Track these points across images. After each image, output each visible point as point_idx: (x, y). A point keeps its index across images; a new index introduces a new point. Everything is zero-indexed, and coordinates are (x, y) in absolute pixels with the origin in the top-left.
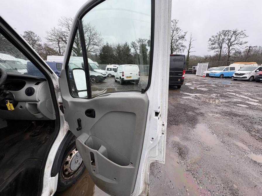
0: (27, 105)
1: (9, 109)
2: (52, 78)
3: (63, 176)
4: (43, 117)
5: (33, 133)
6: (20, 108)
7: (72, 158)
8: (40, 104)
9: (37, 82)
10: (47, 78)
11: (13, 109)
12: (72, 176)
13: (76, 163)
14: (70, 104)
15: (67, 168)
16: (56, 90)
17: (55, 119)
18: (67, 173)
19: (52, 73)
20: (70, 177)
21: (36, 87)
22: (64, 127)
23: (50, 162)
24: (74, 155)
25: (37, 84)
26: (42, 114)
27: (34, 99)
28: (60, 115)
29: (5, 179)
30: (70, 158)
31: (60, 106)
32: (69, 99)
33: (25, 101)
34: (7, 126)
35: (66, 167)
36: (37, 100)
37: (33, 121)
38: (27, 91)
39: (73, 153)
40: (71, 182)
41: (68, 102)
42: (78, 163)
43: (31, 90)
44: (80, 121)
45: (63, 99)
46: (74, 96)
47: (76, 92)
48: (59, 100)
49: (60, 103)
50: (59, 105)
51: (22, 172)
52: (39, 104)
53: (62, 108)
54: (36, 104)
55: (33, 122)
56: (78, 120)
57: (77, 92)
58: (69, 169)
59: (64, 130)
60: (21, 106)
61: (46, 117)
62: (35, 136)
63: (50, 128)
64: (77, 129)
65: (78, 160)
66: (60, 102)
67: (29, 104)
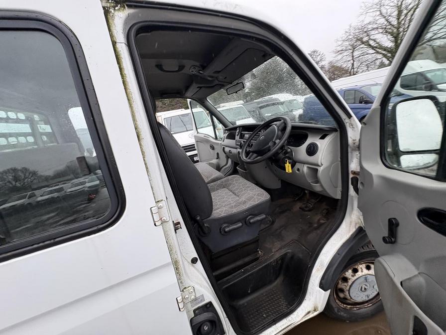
0: (305, 169)
1: (287, 171)
2: (347, 125)
3: (335, 296)
4: (322, 191)
5: (303, 206)
6: (297, 171)
7: (355, 278)
8: (322, 171)
9: (323, 134)
10: (339, 126)
11: (291, 171)
12: (349, 307)
13: (361, 290)
14: (376, 181)
15: (344, 287)
16: (351, 147)
17: (340, 198)
18: (342, 295)
19: (350, 116)
20: (345, 306)
21: (320, 143)
22: (352, 216)
23: (322, 265)
24: (361, 275)
25: (323, 138)
26: (322, 186)
27: (316, 162)
28: (349, 194)
29: (273, 250)
30: (353, 276)
31: (352, 179)
32: (376, 169)
33: (304, 163)
34: (280, 187)
35: (341, 285)
36: (320, 164)
37: (307, 190)
38: (309, 149)
39: (360, 270)
40: (345, 315)
41: (374, 176)
42: (366, 293)
43: (314, 148)
44: (397, 225)
45: (362, 167)
46: (389, 163)
47: (394, 154)
48: (353, 166)
49: (354, 173)
50: (351, 176)
51: (288, 254)
52: (321, 169)
53: (355, 182)
54: (317, 170)
55: (306, 192)
56: (390, 221)
57: (397, 154)
58: (347, 292)
59: (351, 222)
60: (299, 169)
61: (326, 191)
62: (305, 211)
63: (327, 207)
64: (384, 239)
65: (366, 287)
66: (355, 170)
67: (308, 167)
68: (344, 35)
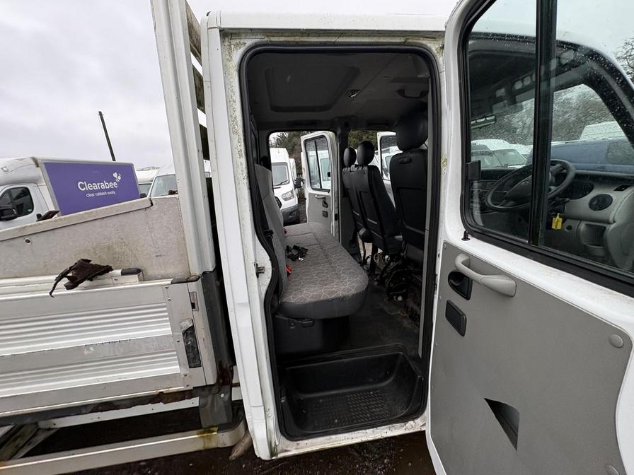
0: (582, 227)
1: (554, 227)
6: (566, 230)
9: (623, 185)
11: (560, 228)
21: (616, 196)
25: (620, 189)
26: (606, 249)
27: (606, 218)
33: (582, 219)
36: (611, 220)
38: (594, 202)
43: (604, 200)
52: (611, 228)
54: (604, 228)
60: (571, 226)
67: (586, 225)
68: (621, 49)
